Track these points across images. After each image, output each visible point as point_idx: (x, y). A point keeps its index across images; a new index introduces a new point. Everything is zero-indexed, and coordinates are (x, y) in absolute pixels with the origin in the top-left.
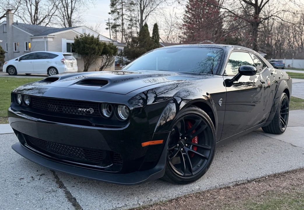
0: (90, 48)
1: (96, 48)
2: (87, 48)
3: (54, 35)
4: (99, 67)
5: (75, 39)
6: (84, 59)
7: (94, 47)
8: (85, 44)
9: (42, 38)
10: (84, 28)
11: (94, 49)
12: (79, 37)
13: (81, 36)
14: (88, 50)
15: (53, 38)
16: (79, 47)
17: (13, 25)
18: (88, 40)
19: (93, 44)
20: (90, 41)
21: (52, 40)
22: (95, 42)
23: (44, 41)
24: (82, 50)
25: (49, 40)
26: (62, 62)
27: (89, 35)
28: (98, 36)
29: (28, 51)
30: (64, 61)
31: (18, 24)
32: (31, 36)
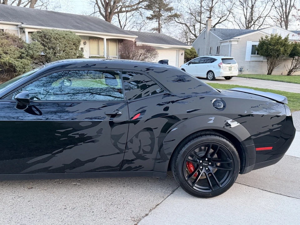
0: (273, 49)
1: (281, 49)
2: (270, 50)
3: (239, 39)
4: (287, 70)
5: (260, 41)
6: (268, 62)
7: (278, 48)
8: (268, 46)
9: (227, 41)
10: (275, 28)
11: (278, 51)
12: (264, 38)
13: (266, 37)
14: (271, 52)
15: (238, 41)
16: (262, 49)
17: (210, 32)
18: (272, 41)
19: (278, 45)
20: (274, 42)
21: (236, 43)
22: (282, 43)
23: (229, 45)
24: (265, 52)
25: (233, 43)
26: (219, 66)
27: (276, 36)
28: (288, 36)
29: (218, 54)
30: (221, 66)
31: (215, 29)
32: (221, 40)
